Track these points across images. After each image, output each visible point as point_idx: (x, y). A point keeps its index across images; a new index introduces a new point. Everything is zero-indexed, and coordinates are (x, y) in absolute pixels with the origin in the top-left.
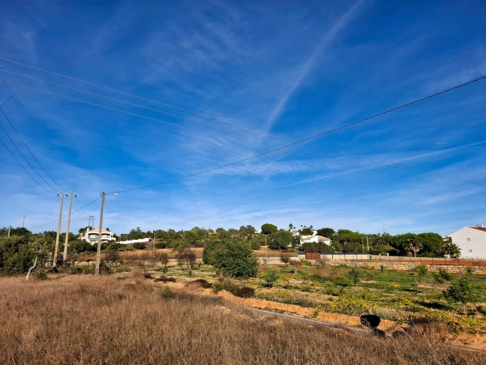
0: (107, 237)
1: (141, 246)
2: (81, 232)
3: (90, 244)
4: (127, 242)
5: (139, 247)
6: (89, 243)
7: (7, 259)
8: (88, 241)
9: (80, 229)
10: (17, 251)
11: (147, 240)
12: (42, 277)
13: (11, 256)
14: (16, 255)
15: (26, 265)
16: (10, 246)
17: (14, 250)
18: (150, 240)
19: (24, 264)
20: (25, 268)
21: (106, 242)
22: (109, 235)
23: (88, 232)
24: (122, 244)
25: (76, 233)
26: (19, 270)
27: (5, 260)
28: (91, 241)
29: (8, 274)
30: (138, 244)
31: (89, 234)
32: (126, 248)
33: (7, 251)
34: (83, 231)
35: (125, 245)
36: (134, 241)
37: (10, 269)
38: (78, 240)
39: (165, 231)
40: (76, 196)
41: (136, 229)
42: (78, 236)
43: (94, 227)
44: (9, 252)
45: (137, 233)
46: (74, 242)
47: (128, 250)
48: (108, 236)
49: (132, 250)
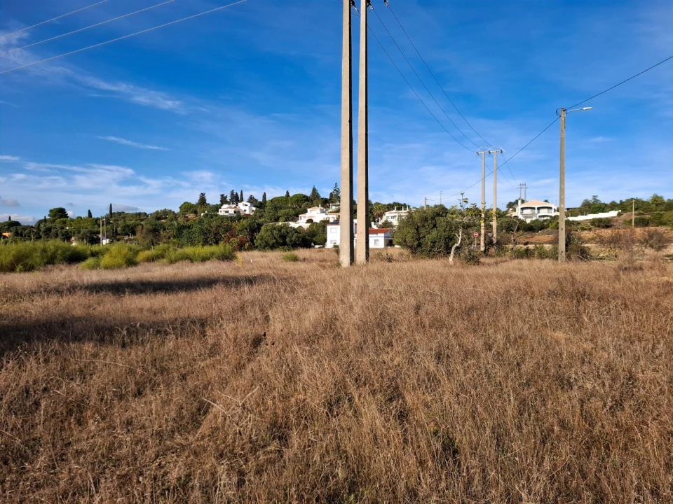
0: (548, 212)
1: (606, 224)
2: (510, 207)
3: (525, 222)
4: (580, 218)
5: (601, 224)
6: (523, 221)
7: (424, 237)
8: (521, 217)
9: (508, 203)
10: (435, 226)
11: (613, 214)
12: (473, 259)
13: (429, 233)
14: (434, 232)
15: (448, 246)
16: (426, 219)
17: (431, 226)
18: (619, 215)
19: (445, 243)
20: (447, 249)
21: (549, 218)
22: (550, 208)
23: (520, 205)
24: (573, 221)
25: (504, 209)
26: (439, 252)
27: (422, 238)
28: (527, 217)
29: (428, 256)
30: (600, 220)
31: (522, 209)
32: (580, 226)
33: (423, 226)
34: (512, 205)
35: (578, 223)
36: (591, 217)
37: (430, 251)
38: (508, 217)
39: (645, 200)
40: (502, 152)
41: (590, 199)
42: (507, 212)
43: (527, 200)
44: (426, 229)
45: (594, 204)
46: (503, 219)
47: (583, 229)
48: (550, 210)
49: (590, 229)
